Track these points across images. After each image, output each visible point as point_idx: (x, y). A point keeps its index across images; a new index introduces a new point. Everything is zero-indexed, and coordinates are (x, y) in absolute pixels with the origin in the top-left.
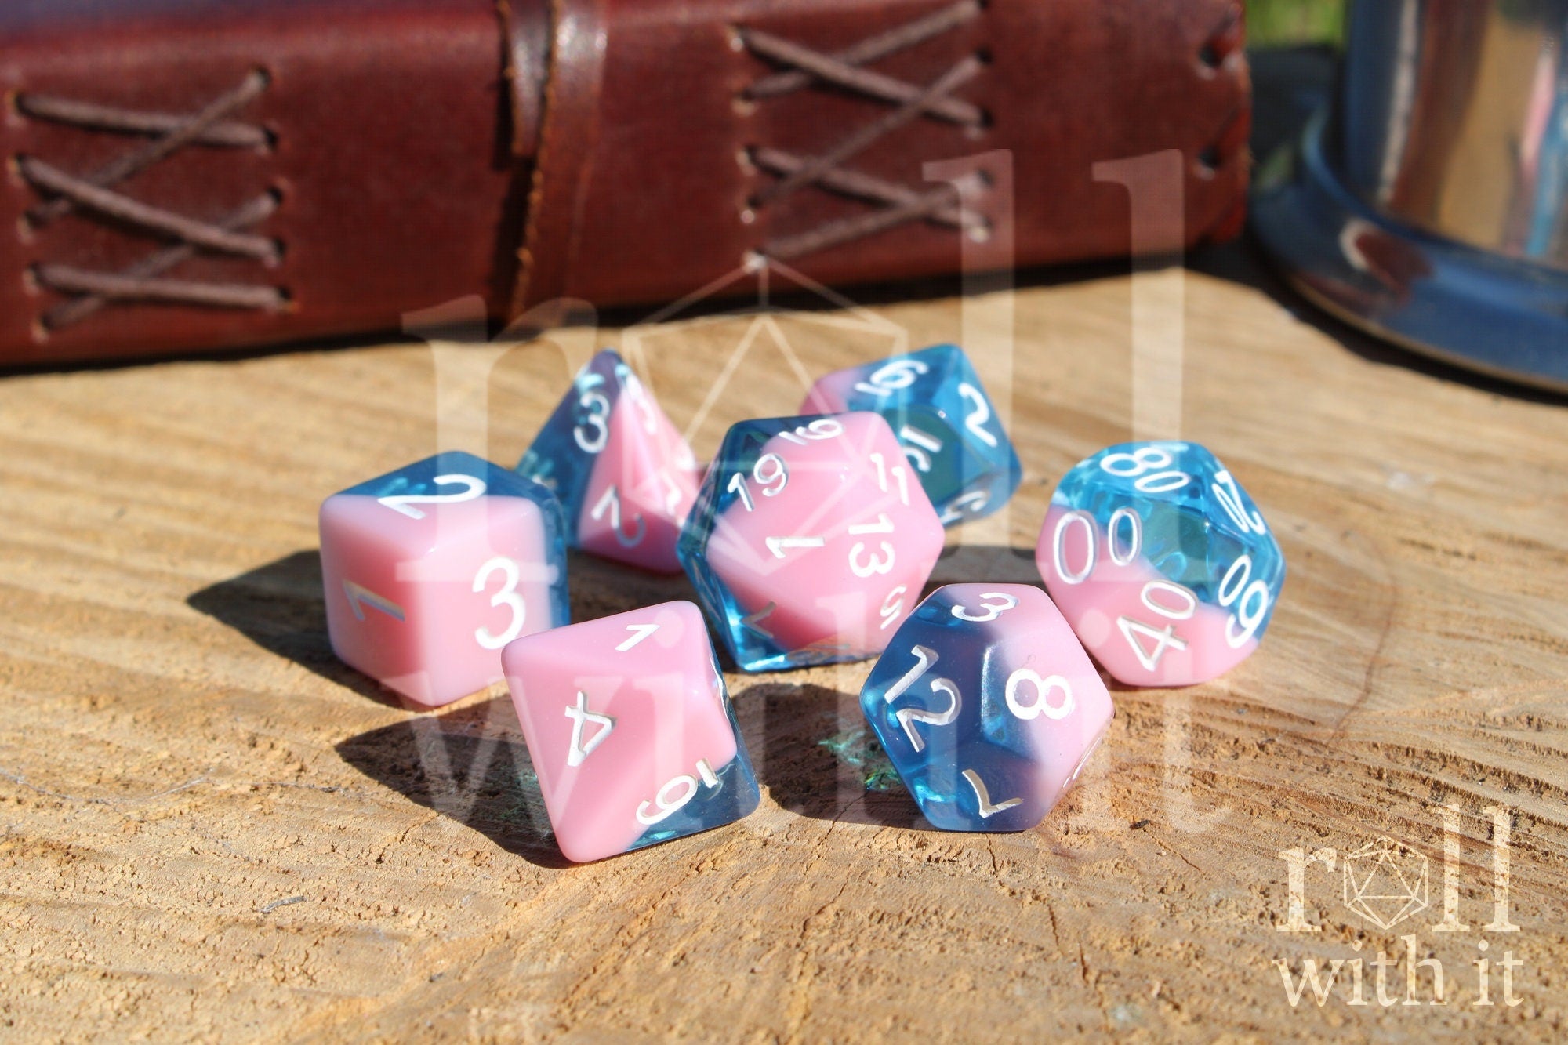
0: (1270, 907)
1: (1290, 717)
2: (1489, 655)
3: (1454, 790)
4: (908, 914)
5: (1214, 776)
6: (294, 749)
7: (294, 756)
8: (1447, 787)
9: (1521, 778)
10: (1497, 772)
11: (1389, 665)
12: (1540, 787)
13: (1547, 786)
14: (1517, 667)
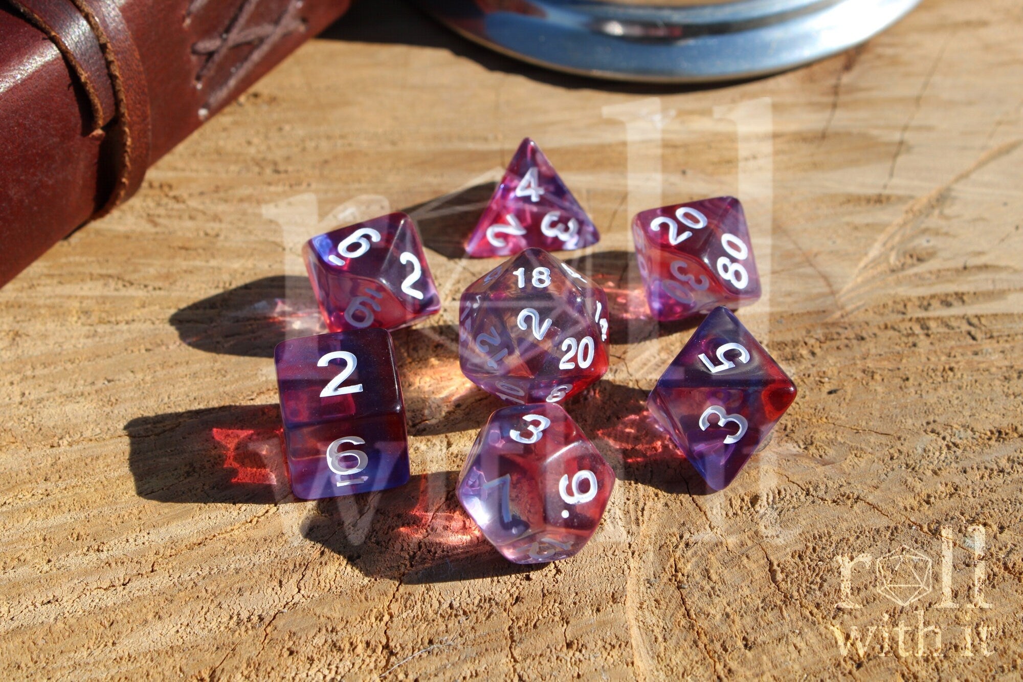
0: (948, 438)
1: (809, 313)
2: (848, 224)
3: (929, 319)
4: (810, 545)
5: (824, 372)
6: (366, 638)
7: (373, 643)
8: (923, 319)
9: (947, 295)
10: (933, 297)
11: (816, 255)
12: (960, 297)
13: (963, 294)
14: (867, 225)
